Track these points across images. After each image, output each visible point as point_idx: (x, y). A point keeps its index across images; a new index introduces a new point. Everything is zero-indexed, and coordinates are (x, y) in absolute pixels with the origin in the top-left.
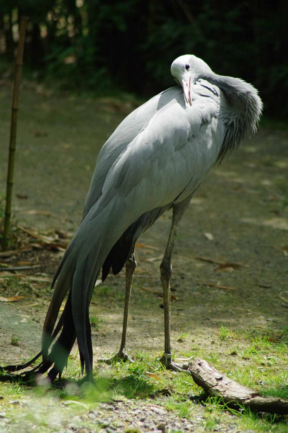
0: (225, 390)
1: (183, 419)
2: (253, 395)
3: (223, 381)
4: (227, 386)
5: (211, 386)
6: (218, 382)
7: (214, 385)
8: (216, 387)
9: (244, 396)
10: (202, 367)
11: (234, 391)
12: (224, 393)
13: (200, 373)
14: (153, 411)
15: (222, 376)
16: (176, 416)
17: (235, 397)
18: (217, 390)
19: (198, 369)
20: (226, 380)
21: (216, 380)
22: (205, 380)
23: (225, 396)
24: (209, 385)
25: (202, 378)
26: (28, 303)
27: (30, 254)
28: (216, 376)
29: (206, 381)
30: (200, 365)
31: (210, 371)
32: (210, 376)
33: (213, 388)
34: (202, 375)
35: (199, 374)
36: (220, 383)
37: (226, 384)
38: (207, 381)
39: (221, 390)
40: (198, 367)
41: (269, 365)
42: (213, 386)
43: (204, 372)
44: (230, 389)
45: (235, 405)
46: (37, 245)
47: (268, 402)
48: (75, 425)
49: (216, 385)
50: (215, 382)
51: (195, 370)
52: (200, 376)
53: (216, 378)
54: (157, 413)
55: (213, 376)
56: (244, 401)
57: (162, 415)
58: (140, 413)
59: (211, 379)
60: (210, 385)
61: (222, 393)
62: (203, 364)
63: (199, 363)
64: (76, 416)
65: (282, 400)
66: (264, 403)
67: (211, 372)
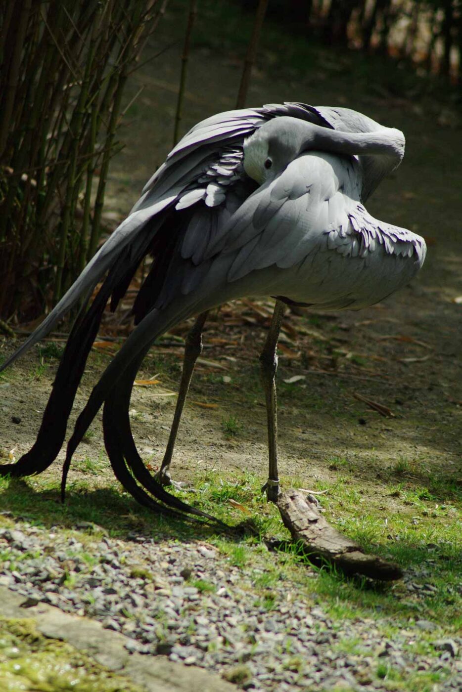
0: (315, 536)
1: (231, 568)
2: (350, 549)
3: (317, 525)
4: (320, 533)
5: (298, 530)
6: (309, 525)
7: (303, 528)
8: (305, 531)
9: (336, 549)
10: (295, 502)
11: (328, 541)
12: (313, 541)
13: (290, 509)
14: (198, 551)
15: (319, 517)
16: (226, 563)
17: (325, 549)
18: (305, 536)
19: (287, 504)
20: (323, 523)
21: (307, 521)
22: (292, 520)
23: (313, 545)
24: (295, 528)
25: (289, 517)
26: (163, 392)
27: (236, 330)
28: (309, 517)
29: (293, 522)
30: (292, 498)
31: (303, 508)
32: (301, 516)
33: (300, 532)
34: (291, 513)
35: (287, 511)
36: (313, 527)
37: (320, 530)
38: (296, 522)
39: (310, 536)
40: (289, 500)
41: (434, 516)
42: (301, 530)
43: (295, 508)
44: (323, 537)
45: (317, 558)
46: (251, 320)
47: (361, 560)
48: (64, 555)
49: (306, 529)
50: (307, 524)
51: (284, 504)
52: (287, 514)
53: (309, 520)
54: (202, 555)
55: (306, 516)
56: (334, 556)
57: (209, 558)
58: (178, 552)
59: (301, 519)
60: (298, 527)
61: (310, 541)
62: (297, 498)
63: (292, 495)
64: (78, 542)
65: (381, 560)
66: (357, 561)
67: (304, 511)
